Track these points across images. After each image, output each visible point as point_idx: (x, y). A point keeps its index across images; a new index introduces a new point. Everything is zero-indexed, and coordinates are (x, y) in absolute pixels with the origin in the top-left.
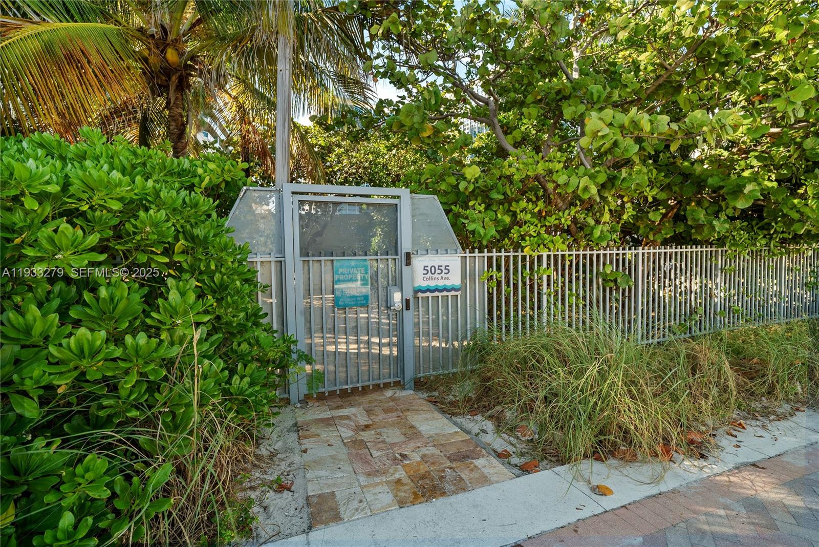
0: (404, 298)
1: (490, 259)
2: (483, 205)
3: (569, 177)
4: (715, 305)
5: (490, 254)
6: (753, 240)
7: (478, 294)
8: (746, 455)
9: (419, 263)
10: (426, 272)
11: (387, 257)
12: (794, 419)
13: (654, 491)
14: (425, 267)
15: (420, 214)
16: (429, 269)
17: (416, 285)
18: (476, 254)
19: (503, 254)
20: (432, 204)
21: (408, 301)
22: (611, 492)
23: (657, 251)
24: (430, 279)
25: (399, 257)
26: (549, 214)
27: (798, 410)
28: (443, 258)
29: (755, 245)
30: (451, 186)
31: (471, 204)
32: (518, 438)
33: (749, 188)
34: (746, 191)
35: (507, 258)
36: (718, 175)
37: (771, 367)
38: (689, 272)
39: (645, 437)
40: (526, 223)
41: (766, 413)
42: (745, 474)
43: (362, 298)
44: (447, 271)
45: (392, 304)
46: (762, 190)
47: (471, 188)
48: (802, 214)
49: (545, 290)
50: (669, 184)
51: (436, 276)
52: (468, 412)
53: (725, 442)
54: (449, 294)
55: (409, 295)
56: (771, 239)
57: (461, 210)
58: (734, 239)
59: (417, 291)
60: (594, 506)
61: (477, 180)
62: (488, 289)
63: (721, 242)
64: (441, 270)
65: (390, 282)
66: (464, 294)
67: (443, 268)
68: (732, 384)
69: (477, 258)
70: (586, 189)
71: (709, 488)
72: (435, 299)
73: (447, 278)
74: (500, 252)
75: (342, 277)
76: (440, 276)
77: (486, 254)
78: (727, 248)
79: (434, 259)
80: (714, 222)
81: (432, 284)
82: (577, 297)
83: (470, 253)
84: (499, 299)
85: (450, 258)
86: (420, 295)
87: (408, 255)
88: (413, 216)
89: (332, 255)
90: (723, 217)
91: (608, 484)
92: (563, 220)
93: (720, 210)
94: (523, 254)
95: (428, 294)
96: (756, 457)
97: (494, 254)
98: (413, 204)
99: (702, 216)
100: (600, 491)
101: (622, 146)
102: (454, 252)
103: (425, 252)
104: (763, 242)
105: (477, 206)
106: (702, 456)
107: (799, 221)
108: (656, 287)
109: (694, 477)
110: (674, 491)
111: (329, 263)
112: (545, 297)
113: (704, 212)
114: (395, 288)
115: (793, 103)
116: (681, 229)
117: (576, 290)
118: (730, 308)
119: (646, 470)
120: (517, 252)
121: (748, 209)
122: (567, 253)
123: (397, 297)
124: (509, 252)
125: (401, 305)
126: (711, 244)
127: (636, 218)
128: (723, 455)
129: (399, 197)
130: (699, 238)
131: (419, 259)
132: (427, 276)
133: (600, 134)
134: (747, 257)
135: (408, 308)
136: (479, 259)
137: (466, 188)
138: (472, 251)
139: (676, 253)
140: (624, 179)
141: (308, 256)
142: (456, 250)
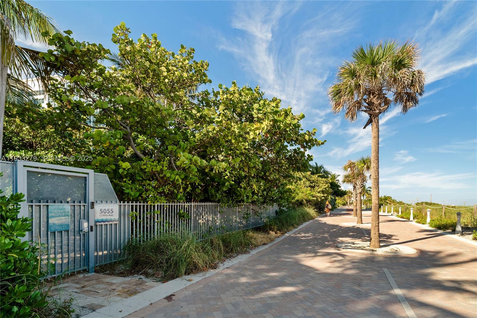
0: (90, 226)
1: (132, 206)
2: (131, 181)
3: (171, 174)
4: (217, 226)
5: (132, 204)
6: (228, 201)
7: (127, 223)
8: (225, 266)
9: (98, 207)
10: (101, 212)
11: (80, 204)
12: (237, 257)
13: (204, 277)
14: (101, 209)
15: (98, 183)
16: (103, 210)
17: (96, 219)
18: (126, 203)
19: (138, 204)
20: (104, 178)
21: (92, 227)
22: (193, 280)
23: (198, 204)
24: (104, 215)
25: (87, 204)
26: (159, 187)
27: (238, 255)
28: (110, 205)
29: (229, 203)
30: (112, 169)
31: (124, 180)
32: (156, 277)
33: (227, 184)
34: (226, 185)
35: (140, 206)
36: (218, 177)
37: (232, 243)
38: (209, 213)
39: (201, 263)
40: (149, 190)
41: (230, 257)
42: (225, 270)
43: (66, 226)
44: (112, 212)
45: (83, 229)
46: (230, 184)
47: (125, 173)
48: (240, 193)
49: (156, 220)
50: (203, 179)
51: (106, 214)
52: (130, 274)
53: (221, 265)
54: (113, 223)
55: (92, 223)
56: (233, 201)
57: (118, 182)
58: (223, 200)
59: (96, 222)
60: (188, 284)
61: (129, 169)
62: (131, 220)
63: (219, 201)
64: (109, 211)
65: (82, 217)
66: (120, 223)
67: (110, 210)
68: (222, 249)
69: (126, 206)
70: (178, 180)
71: (217, 274)
72: (106, 226)
73: (112, 215)
74: (137, 203)
75: (53, 215)
76: (108, 214)
77: (130, 204)
78: (220, 204)
79: (106, 205)
80: (217, 194)
81: (104, 218)
82: (169, 224)
83: (123, 203)
84: (136, 225)
85: (114, 205)
86: (98, 224)
87: (93, 203)
88: (94, 184)
89: (47, 202)
90: (220, 192)
91: (192, 279)
92: (165, 190)
93: (219, 190)
94: (147, 204)
95: (102, 223)
96: (228, 266)
97: (134, 204)
98: (95, 177)
99: (213, 192)
100: (190, 280)
101: (192, 168)
102: (115, 202)
103: (101, 202)
104: (231, 202)
105: (127, 181)
106: (215, 268)
107: (239, 196)
108: (198, 219)
109: (213, 273)
110: (209, 277)
111: (45, 207)
112: (156, 224)
113: (214, 190)
114: (84, 220)
115: (236, 162)
116: (206, 196)
117: (169, 221)
118: (222, 226)
119: (201, 274)
120: (144, 203)
121: (227, 191)
122: (165, 204)
123: (85, 225)
124: (141, 203)
125: (87, 229)
126: (216, 202)
127: (191, 191)
128: (220, 267)
129: (88, 174)
130: (212, 200)
131: (98, 205)
132: (102, 214)
133: (184, 163)
134: (227, 207)
135: (92, 230)
136: (127, 205)
137: (123, 172)
138: (124, 202)
139: (199, 205)
140: (191, 178)
141: (32, 203)
142: (116, 202)
